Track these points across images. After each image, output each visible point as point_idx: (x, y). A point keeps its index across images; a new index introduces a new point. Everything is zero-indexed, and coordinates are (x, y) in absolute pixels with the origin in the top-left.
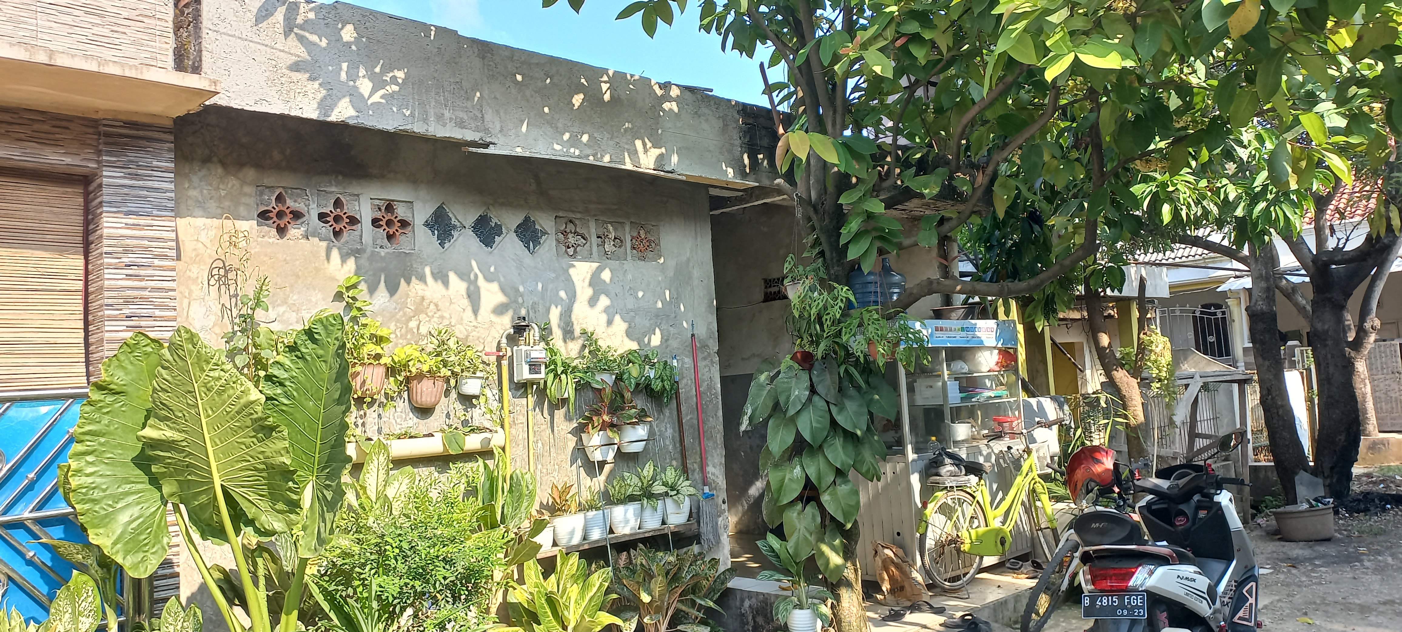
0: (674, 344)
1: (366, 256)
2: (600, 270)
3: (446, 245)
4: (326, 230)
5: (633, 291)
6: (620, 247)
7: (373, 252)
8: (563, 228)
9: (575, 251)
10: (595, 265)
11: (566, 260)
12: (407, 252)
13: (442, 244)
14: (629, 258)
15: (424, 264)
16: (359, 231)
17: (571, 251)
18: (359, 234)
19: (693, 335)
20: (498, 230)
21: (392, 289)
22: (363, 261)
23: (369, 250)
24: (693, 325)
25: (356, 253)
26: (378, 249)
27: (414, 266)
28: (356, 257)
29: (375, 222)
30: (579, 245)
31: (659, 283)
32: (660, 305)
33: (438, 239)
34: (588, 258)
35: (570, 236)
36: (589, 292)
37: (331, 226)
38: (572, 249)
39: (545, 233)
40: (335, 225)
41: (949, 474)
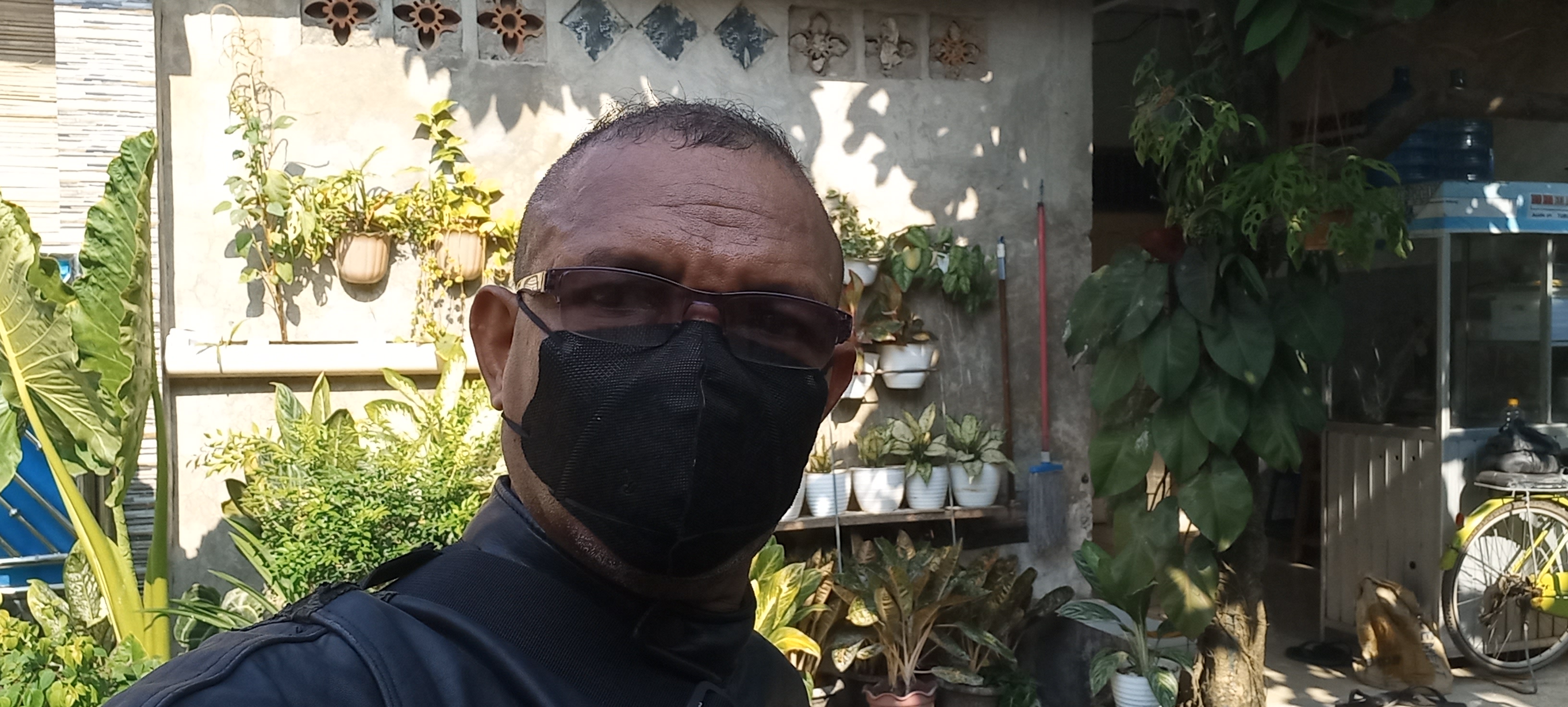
0: (1003, 218)
1: (467, 70)
2: (866, 94)
3: (600, 55)
4: (409, 32)
5: (928, 130)
6: (911, 56)
7: (478, 66)
8: (805, 26)
9: (826, 65)
10: (858, 86)
11: (807, 78)
12: (534, 64)
13: (593, 55)
14: (925, 74)
15: (558, 84)
16: (459, 32)
17: (818, 64)
18: (459, 37)
19: (1041, 205)
20: (690, 31)
21: (509, 120)
22: (464, 79)
23: (473, 60)
24: (1042, 187)
25: (454, 66)
26: (489, 61)
27: (545, 87)
28: (451, 72)
29: (484, 19)
30: (833, 54)
31: (981, 116)
32: (979, 151)
33: (587, 45)
34: (848, 76)
35: (818, 38)
36: (847, 129)
37: (416, 26)
38: (821, 61)
39: (771, 35)
40: (422, 24)
41: (1519, 469)
